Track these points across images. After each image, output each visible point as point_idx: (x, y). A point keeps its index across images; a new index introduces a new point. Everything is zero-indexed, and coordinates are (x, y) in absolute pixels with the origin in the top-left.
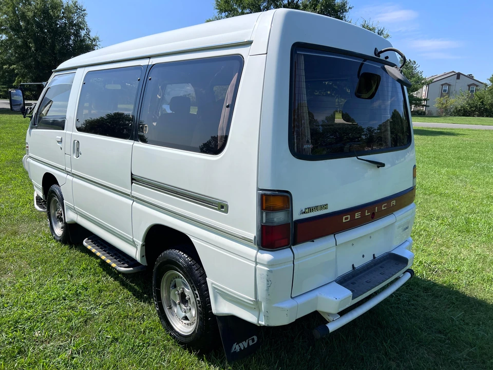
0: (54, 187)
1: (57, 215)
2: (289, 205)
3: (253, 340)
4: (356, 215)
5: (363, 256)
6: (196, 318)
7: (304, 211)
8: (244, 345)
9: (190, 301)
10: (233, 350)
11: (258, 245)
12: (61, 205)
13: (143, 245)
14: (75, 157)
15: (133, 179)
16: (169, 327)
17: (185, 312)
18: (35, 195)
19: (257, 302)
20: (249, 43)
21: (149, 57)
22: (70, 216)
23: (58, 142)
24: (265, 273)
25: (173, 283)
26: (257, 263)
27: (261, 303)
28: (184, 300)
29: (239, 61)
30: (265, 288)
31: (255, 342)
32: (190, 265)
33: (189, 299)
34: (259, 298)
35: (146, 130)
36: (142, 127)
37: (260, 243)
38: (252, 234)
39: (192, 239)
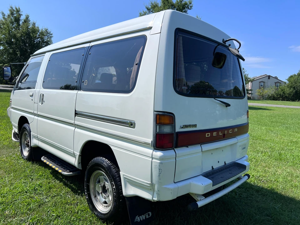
0: (26, 125)
1: (26, 143)
2: (173, 122)
3: (149, 215)
4: (214, 134)
5: (219, 162)
6: (112, 201)
7: (182, 126)
8: (143, 217)
9: (109, 191)
10: (136, 220)
11: (154, 147)
12: (29, 137)
13: (80, 156)
14: (41, 104)
15: (76, 114)
16: (94, 208)
17: (105, 198)
18: (13, 132)
19: (152, 184)
20: (150, 28)
21: (90, 42)
22: (34, 142)
23: (31, 96)
24: (158, 165)
25: (98, 180)
26: (152, 158)
27: (155, 184)
28: (105, 190)
29: (144, 38)
30: (158, 175)
31: (150, 216)
32: (110, 166)
33: (108, 189)
34: (154, 182)
35: (86, 83)
36: (83, 82)
37: (155, 145)
38: (150, 139)
39: (112, 147)
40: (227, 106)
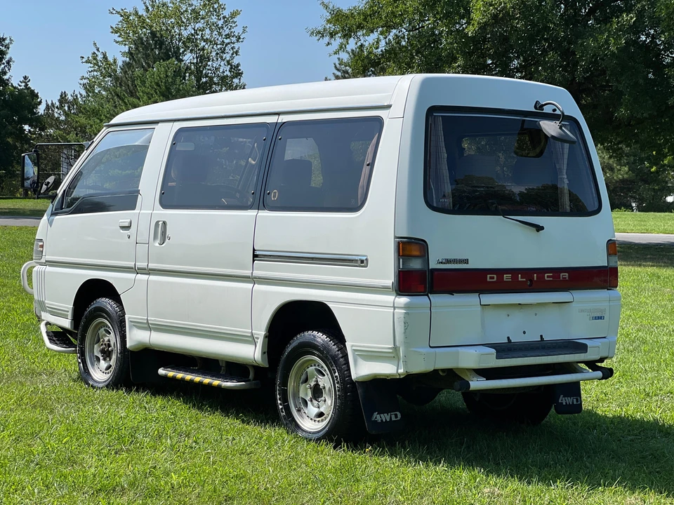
0: (101, 302)
1: (99, 348)
2: (425, 253)
3: (396, 416)
4: (505, 278)
5: (524, 332)
6: (333, 407)
7: (440, 261)
8: (386, 417)
9: (325, 390)
10: (374, 419)
11: (396, 291)
13: (265, 337)
14: (157, 245)
15: (255, 256)
17: (319, 407)
19: (395, 348)
20: (389, 107)
21: (278, 114)
22: (136, 337)
23: (123, 228)
24: (402, 316)
25: (303, 377)
26: (394, 308)
27: (399, 348)
28: (317, 392)
29: (378, 123)
30: (403, 331)
31: (398, 419)
32: (326, 342)
33: (324, 388)
34: (397, 344)
35: (274, 197)
36: (269, 194)
37: (397, 289)
38: (389, 280)
39: (330, 305)
40: (538, 231)
